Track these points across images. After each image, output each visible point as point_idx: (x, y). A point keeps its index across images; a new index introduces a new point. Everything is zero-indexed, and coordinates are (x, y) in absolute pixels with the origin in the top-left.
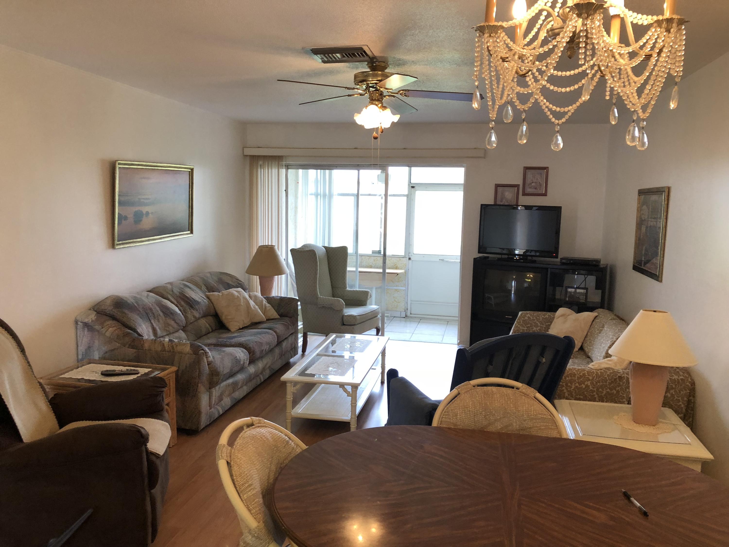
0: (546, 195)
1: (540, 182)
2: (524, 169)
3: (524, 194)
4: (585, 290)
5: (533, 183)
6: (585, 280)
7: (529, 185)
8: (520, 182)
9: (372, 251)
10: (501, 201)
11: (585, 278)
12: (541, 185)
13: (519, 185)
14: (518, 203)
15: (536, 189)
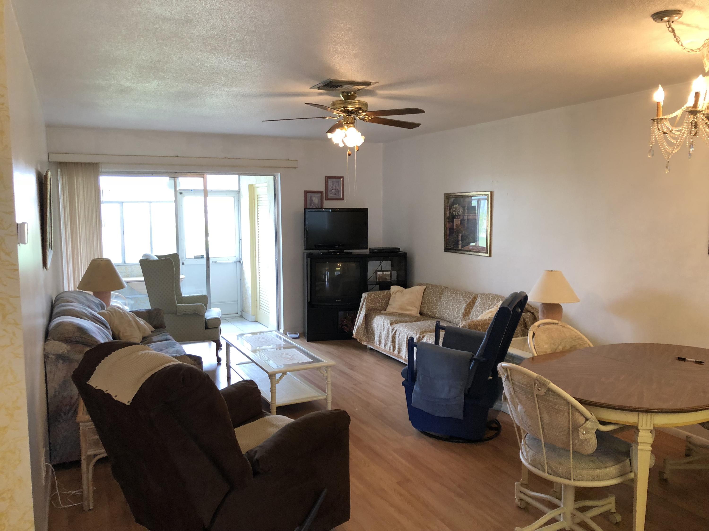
0: (343, 200)
1: (338, 189)
2: (326, 178)
3: (327, 199)
4: (390, 272)
5: (333, 189)
6: (381, 264)
7: (330, 192)
8: (323, 188)
9: (195, 256)
10: (311, 205)
11: (381, 263)
12: (339, 191)
13: (323, 191)
14: (323, 206)
15: (335, 194)
